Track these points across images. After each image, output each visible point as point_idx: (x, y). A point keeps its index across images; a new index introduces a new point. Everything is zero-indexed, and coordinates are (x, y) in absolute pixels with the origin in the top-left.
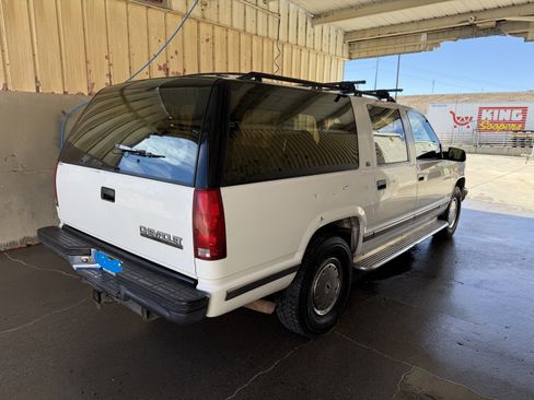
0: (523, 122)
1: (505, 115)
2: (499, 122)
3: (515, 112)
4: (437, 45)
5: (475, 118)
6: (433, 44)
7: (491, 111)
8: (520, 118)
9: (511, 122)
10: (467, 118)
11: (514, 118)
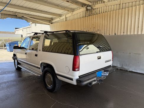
4: (5, 18)
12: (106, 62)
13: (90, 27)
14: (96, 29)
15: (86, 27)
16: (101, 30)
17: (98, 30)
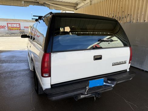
0: (20, 27)
1: (15, 25)
2: (13, 27)
3: (17, 25)
4: (28, 5)
5: (6, 26)
6: (27, 5)
7: (10, 24)
8: (19, 26)
9: (17, 27)
10: (4, 26)
11: (17, 26)
12: (114, 65)
13: (118, 11)
14: (126, 13)
15: (113, 11)
16: (132, 15)
17: (129, 15)
